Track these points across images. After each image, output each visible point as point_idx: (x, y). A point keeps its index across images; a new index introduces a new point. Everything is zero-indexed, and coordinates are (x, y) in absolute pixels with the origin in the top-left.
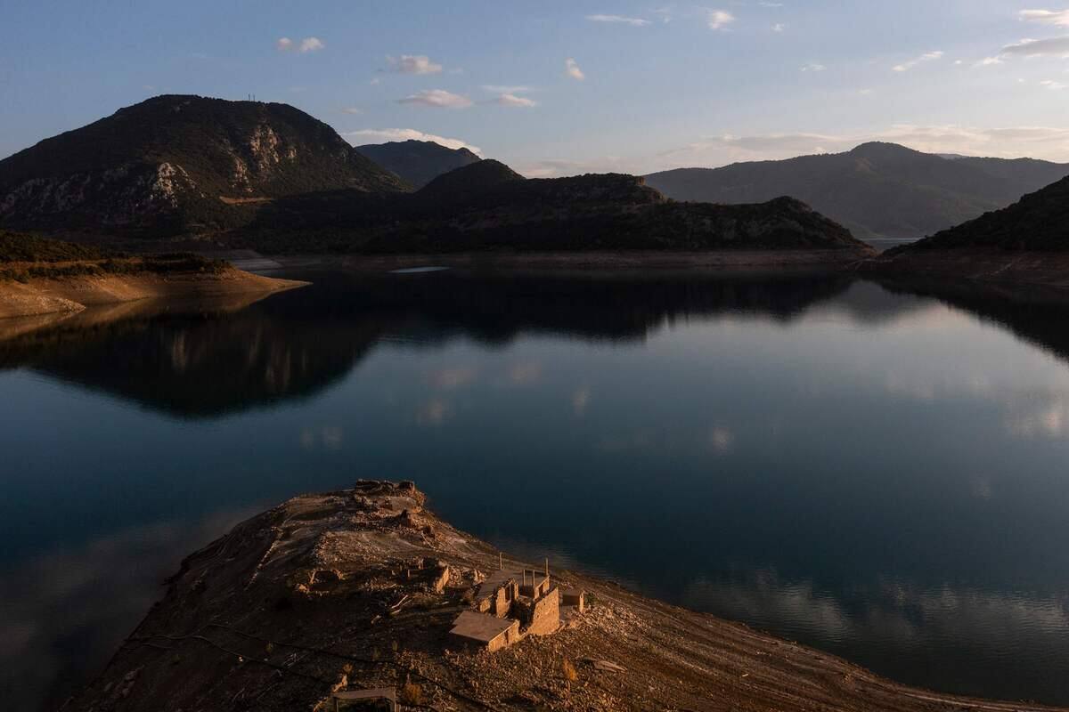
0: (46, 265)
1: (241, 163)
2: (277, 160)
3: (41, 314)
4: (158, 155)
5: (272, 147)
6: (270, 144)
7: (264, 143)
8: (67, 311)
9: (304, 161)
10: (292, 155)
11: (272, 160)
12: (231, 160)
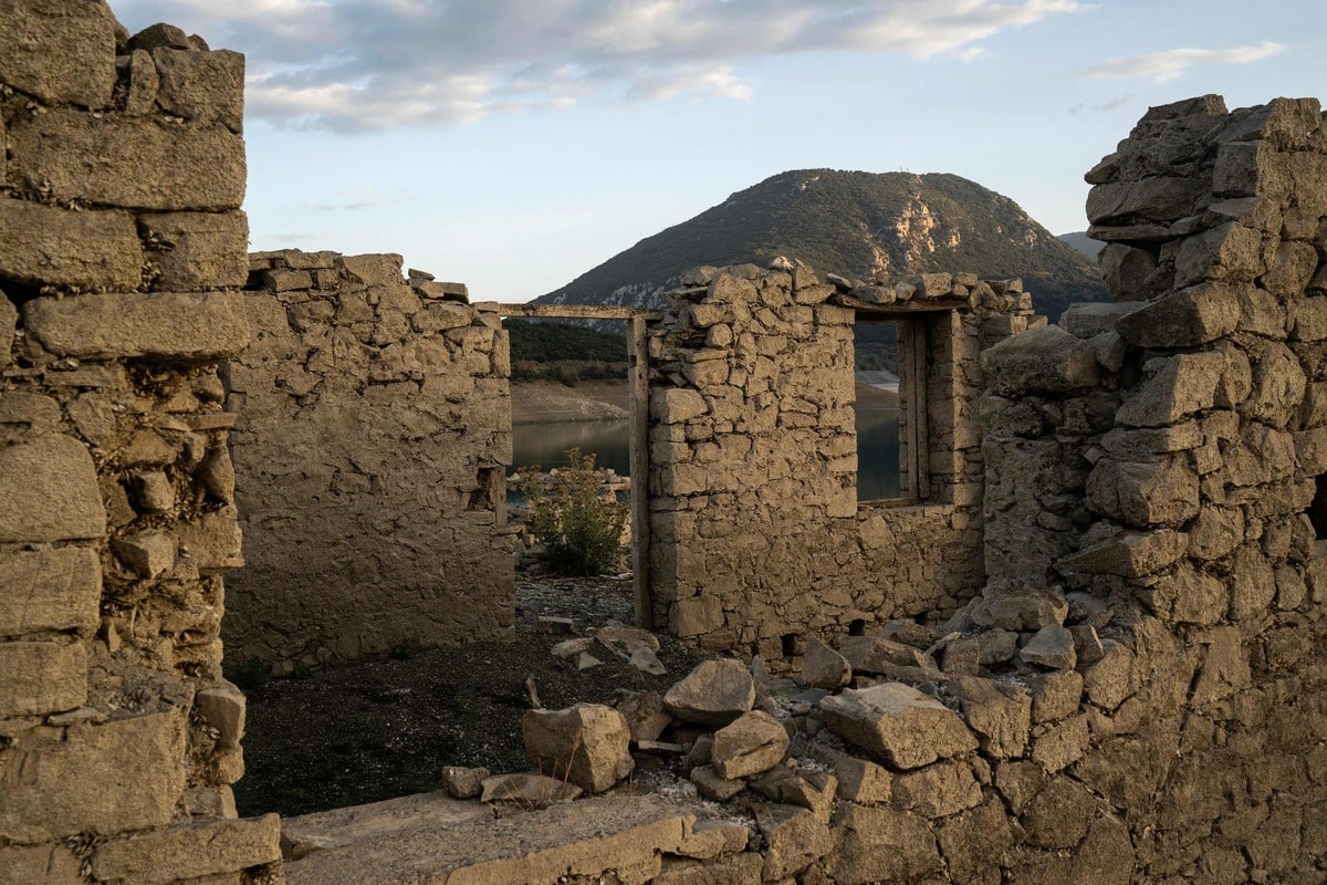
0: (600, 364)
1: (881, 255)
2: (932, 250)
3: (577, 421)
4: (775, 248)
5: (926, 231)
6: (923, 227)
7: (915, 225)
8: (612, 419)
9: (972, 249)
10: (954, 242)
11: (925, 248)
12: (869, 250)
